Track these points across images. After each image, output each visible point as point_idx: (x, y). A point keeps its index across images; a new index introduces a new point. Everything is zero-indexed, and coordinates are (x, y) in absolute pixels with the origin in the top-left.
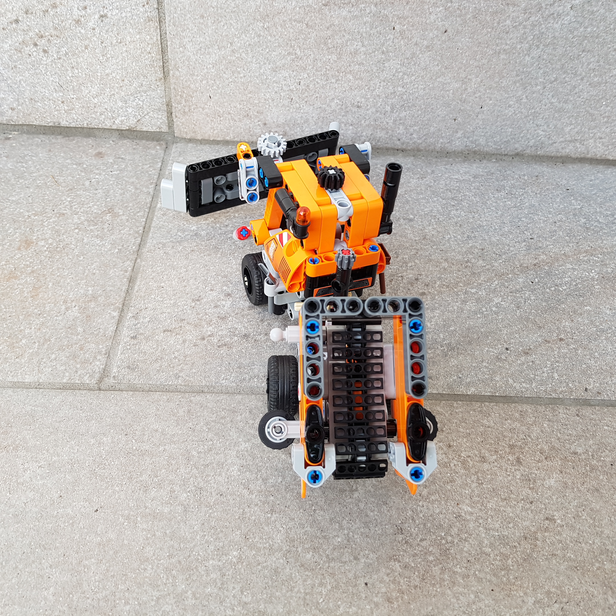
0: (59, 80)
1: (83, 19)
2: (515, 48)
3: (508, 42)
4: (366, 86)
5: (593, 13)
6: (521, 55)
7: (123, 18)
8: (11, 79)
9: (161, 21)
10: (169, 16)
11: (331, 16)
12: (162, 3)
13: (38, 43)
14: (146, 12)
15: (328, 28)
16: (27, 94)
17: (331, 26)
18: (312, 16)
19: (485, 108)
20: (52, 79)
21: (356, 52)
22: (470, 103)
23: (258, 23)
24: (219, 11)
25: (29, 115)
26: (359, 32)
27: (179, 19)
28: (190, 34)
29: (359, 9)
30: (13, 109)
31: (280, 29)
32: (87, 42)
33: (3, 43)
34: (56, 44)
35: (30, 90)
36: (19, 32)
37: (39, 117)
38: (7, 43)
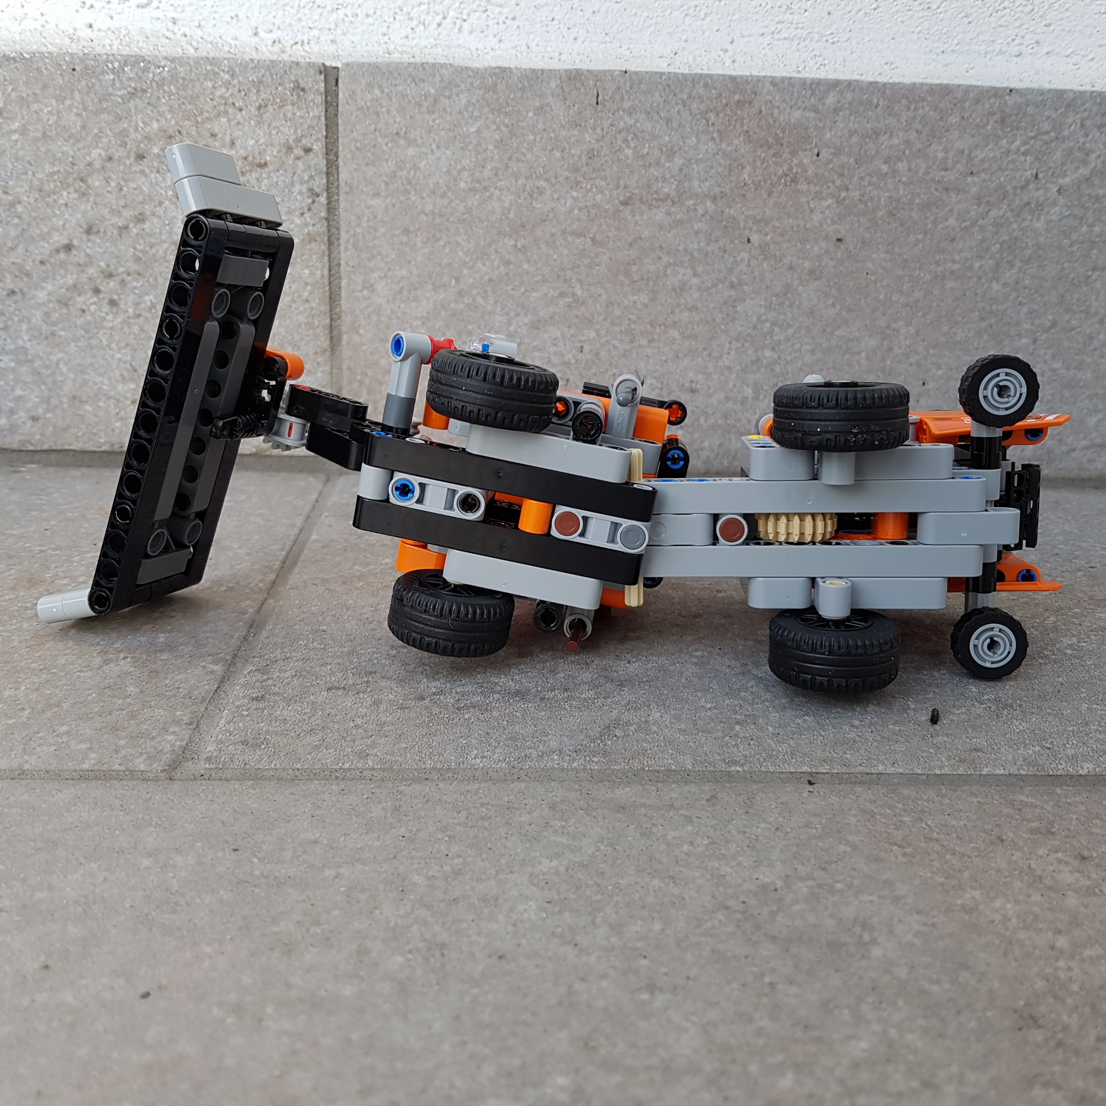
0: (133, 357)
2: (971, 267)
3: (957, 258)
4: (705, 349)
5: (1098, 198)
6: (983, 280)
8: (41, 358)
9: (332, 242)
10: (347, 232)
11: (636, 223)
12: (335, 209)
13: (102, 288)
14: (306, 224)
15: (631, 245)
16: (68, 388)
17: (635, 240)
18: (601, 225)
19: (931, 385)
20: (119, 356)
21: (683, 287)
22: (900, 376)
23: (506, 241)
24: (437, 221)
25: (65, 430)
26: (686, 250)
27: (364, 236)
28: (383, 265)
29: (684, 209)
30: (35, 419)
31: (544, 248)
33: (36, 289)
34: (136, 288)
35: (74, 380)
36: (69, 267)
37: (84, 434)
38: (43, 288)
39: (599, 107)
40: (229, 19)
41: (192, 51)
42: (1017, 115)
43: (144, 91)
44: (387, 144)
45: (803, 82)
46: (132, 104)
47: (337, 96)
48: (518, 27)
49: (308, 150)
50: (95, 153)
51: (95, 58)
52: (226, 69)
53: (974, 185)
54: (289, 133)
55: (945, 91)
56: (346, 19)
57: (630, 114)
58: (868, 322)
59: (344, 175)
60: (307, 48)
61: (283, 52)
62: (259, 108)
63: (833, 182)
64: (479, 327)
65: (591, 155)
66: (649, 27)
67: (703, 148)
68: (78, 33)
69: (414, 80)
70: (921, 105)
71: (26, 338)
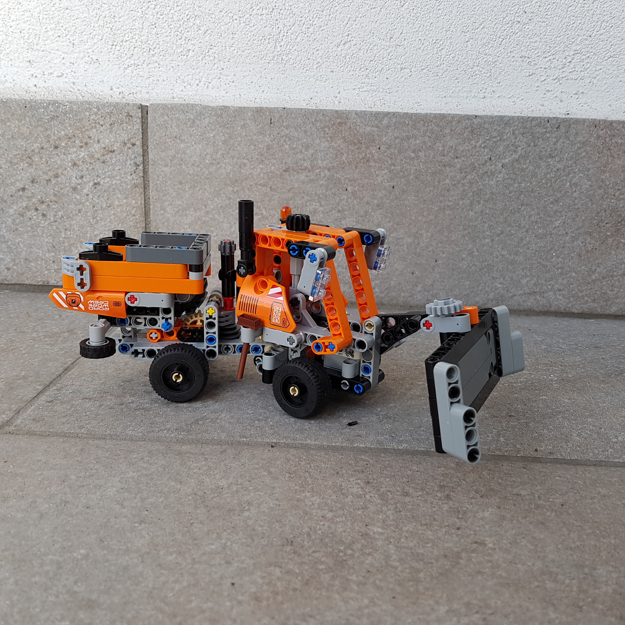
0: (53, 241)
1: (79, 187)
2: (458, 204)
3: (451, 199)
5: (523, 170)
6: (465, 210)
7: (113, 185)
8: (11, 241)
9: (145, 188)
11: (291, 180)
12: (147, 172)
13: (39, 208)
14: (133, 179)
15: (289, 191)
16: (23, 254)
17: (291, 188)
18: (274, 181)
19: (440, 262)
20: (46, 240)
22: (424, 256)
23: (229, 188)
24: (196, 178)
25: (22, 274)
26: (316, 194)
27: (160, 185)
28: (170, 199)
29: (314, 174)
30: (8, 269)
31: (247, 192)
32: (80, 207)
33: (9, 208)
34: (54, 208)
35: (26, 251)
36: (24, 199)
37: (31, 277)
38: (12, 208)
39: (272, 125)
40: (99, 82)
41: (81, 98)
42: (479, 128)
43: (58, 117)
44: (171, 142)
45: (371, 113)
46: (52, 123)
47: (147, 119)
48: (235, 86)
49: (134, 145)
50: (36, 145)
51: (35, 102)
52: (95, 107)
53: (458, 164)
54: (125, 137)
55: (443, 117)
56: (154, 82)
57: (287, 129)
58: (407, 230)
59: (151, 156)
60: (135, 96)
61: (124, 98)
62: (111, 125)
63: (387, 162)
64: (216, 229)
65: (269, 147)
66: (298, 86)
67: (323, 145)
68: (30, 89)
69: (183, 112)
70: (430, 124)
71: (4, 231)
